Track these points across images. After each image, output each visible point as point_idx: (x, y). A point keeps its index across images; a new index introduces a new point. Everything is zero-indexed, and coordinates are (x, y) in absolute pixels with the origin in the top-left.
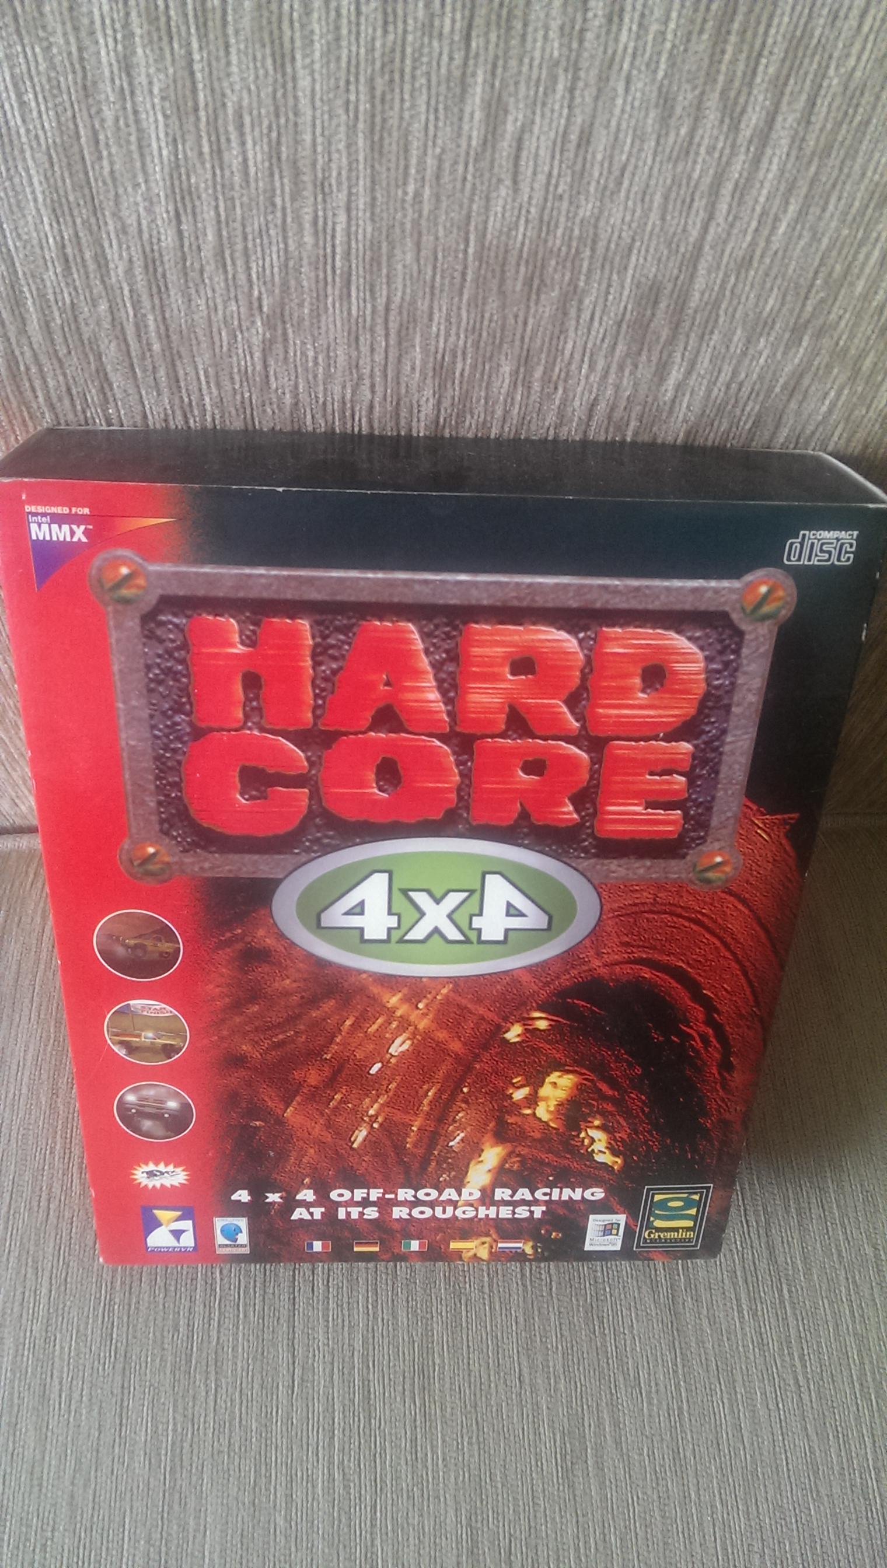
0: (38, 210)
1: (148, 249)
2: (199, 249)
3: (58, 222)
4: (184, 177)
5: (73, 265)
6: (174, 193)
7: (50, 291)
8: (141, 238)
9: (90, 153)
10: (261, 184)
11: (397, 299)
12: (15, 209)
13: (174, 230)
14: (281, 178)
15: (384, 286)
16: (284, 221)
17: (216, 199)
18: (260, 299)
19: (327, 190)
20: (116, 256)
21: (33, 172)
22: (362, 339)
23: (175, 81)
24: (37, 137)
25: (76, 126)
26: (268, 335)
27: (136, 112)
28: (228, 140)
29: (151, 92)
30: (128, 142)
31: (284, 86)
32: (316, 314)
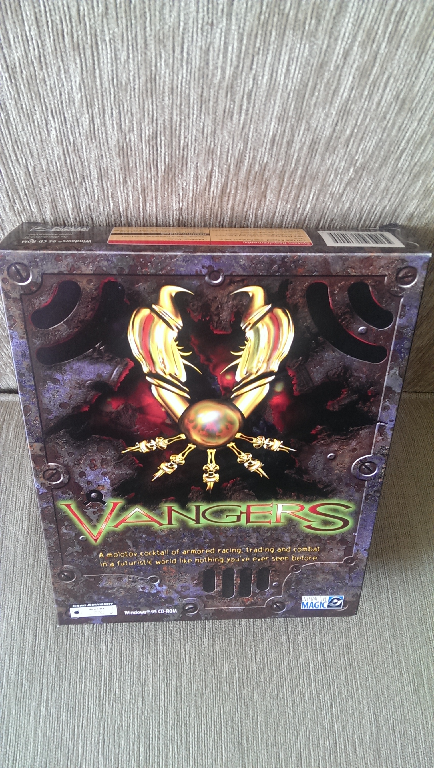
0: (271, 118)
1: (315, 137)
2: (340, 138)
3: (278, 125)
4: (349, 105)
5: (276, 144)
6: (341, 111)
7: (259, 156)
8: (314, 133)
9: (309, 94)
10: (384, 109)
11: (422, 160)
12: (261, 118)
13: (332, 130)
14: (395, 106)
15: (419, 155)
16: (387, 125)
17: (360, 115)
18: (357, 160)
19: (413, 112)
20: (298, 141)
21: (278, 102)
22: (397, 177)
23: (366, 62)
24: (287, 86)
25: (308, 81)
26: (353, 176)
27: (340, 75)
28: (378, 89)
29: (352, 67)
30: (330, 89)
31: (416, 67)
32: (380, 167)
